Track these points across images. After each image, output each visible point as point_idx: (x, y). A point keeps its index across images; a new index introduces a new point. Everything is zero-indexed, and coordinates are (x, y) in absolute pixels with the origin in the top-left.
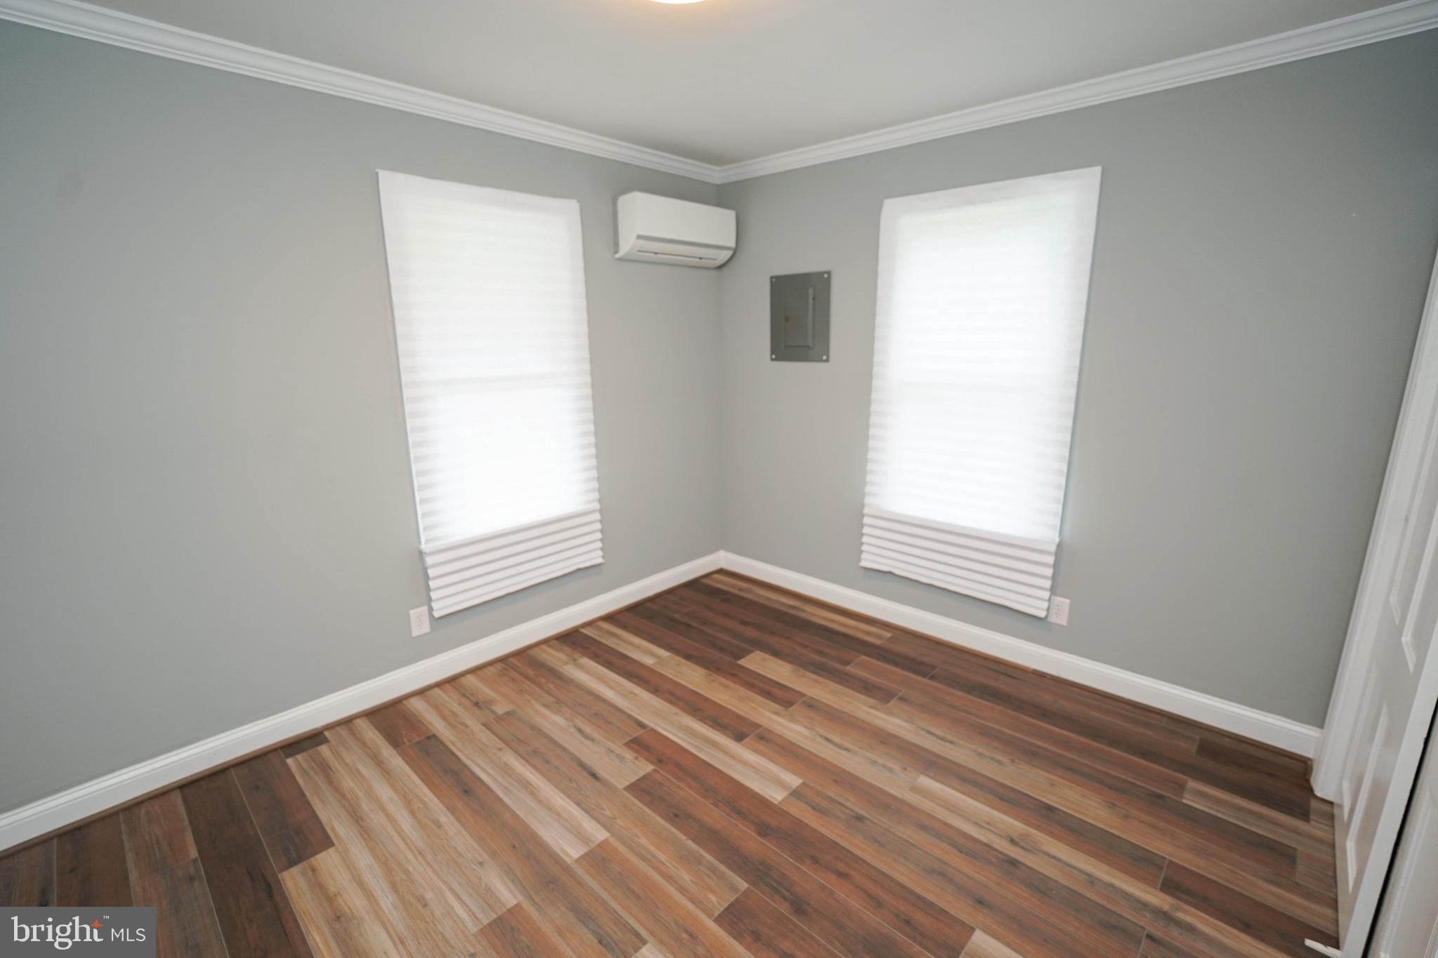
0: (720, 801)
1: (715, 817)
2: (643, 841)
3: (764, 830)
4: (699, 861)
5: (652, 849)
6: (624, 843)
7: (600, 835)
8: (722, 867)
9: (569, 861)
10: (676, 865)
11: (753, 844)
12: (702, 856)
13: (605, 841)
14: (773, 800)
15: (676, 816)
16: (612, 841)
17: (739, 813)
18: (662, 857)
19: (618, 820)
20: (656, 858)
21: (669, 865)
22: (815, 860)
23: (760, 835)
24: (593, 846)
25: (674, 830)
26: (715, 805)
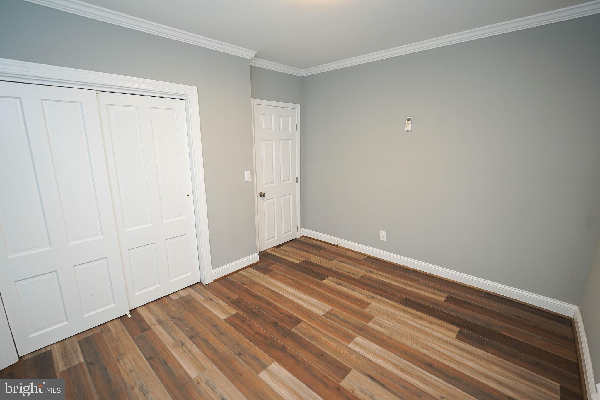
0: (302, 363)
1: (304, 355)
2: (333, 344)
3: (283, 349)
4: (309, 337)
5: (329, 341)
6: (340, 343)
7: (351, 346)
8: (301, 335)
9: (359, 336)
10: (318, 336)
11: (288, 344)
12: (309, 339)
13: (349, 344)
14: (277, 363)
15: (322, 355)
16: (346, 344)
17: (293, 357)
18: (324, 338)
19: (347, 352)
20: (327, 338)
21: (321, 336)
22: (265, 338)
23: (285, 347)
24: (352, 342)
25: (321, 349)
26: (305, 361)
